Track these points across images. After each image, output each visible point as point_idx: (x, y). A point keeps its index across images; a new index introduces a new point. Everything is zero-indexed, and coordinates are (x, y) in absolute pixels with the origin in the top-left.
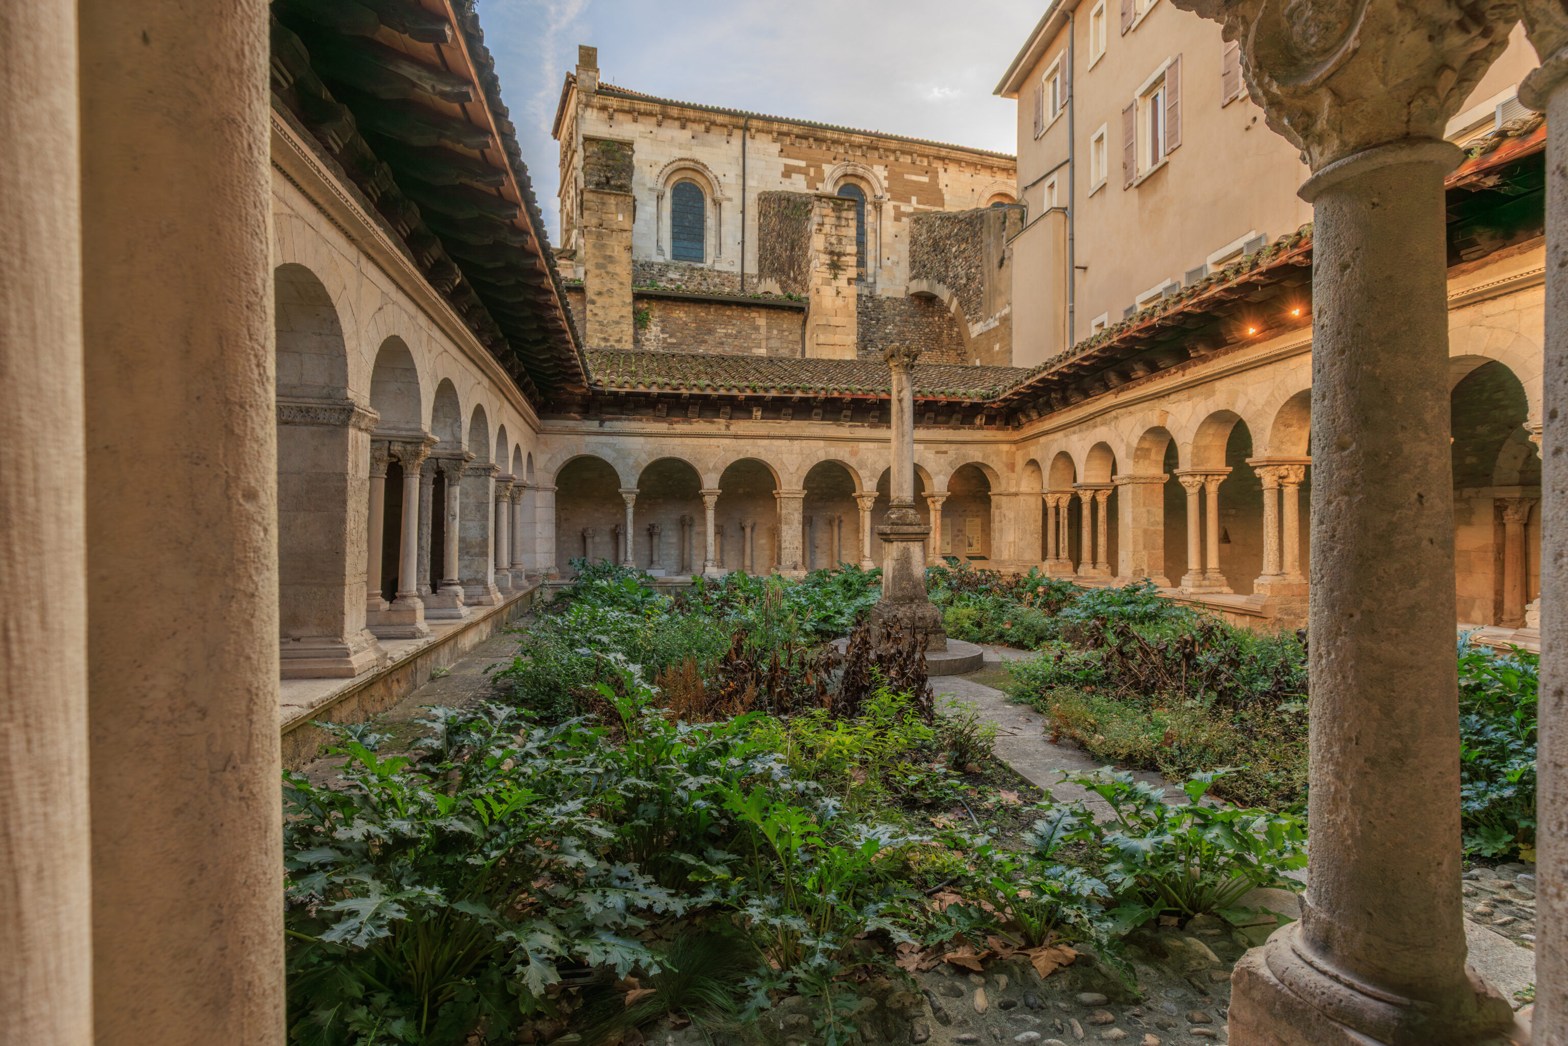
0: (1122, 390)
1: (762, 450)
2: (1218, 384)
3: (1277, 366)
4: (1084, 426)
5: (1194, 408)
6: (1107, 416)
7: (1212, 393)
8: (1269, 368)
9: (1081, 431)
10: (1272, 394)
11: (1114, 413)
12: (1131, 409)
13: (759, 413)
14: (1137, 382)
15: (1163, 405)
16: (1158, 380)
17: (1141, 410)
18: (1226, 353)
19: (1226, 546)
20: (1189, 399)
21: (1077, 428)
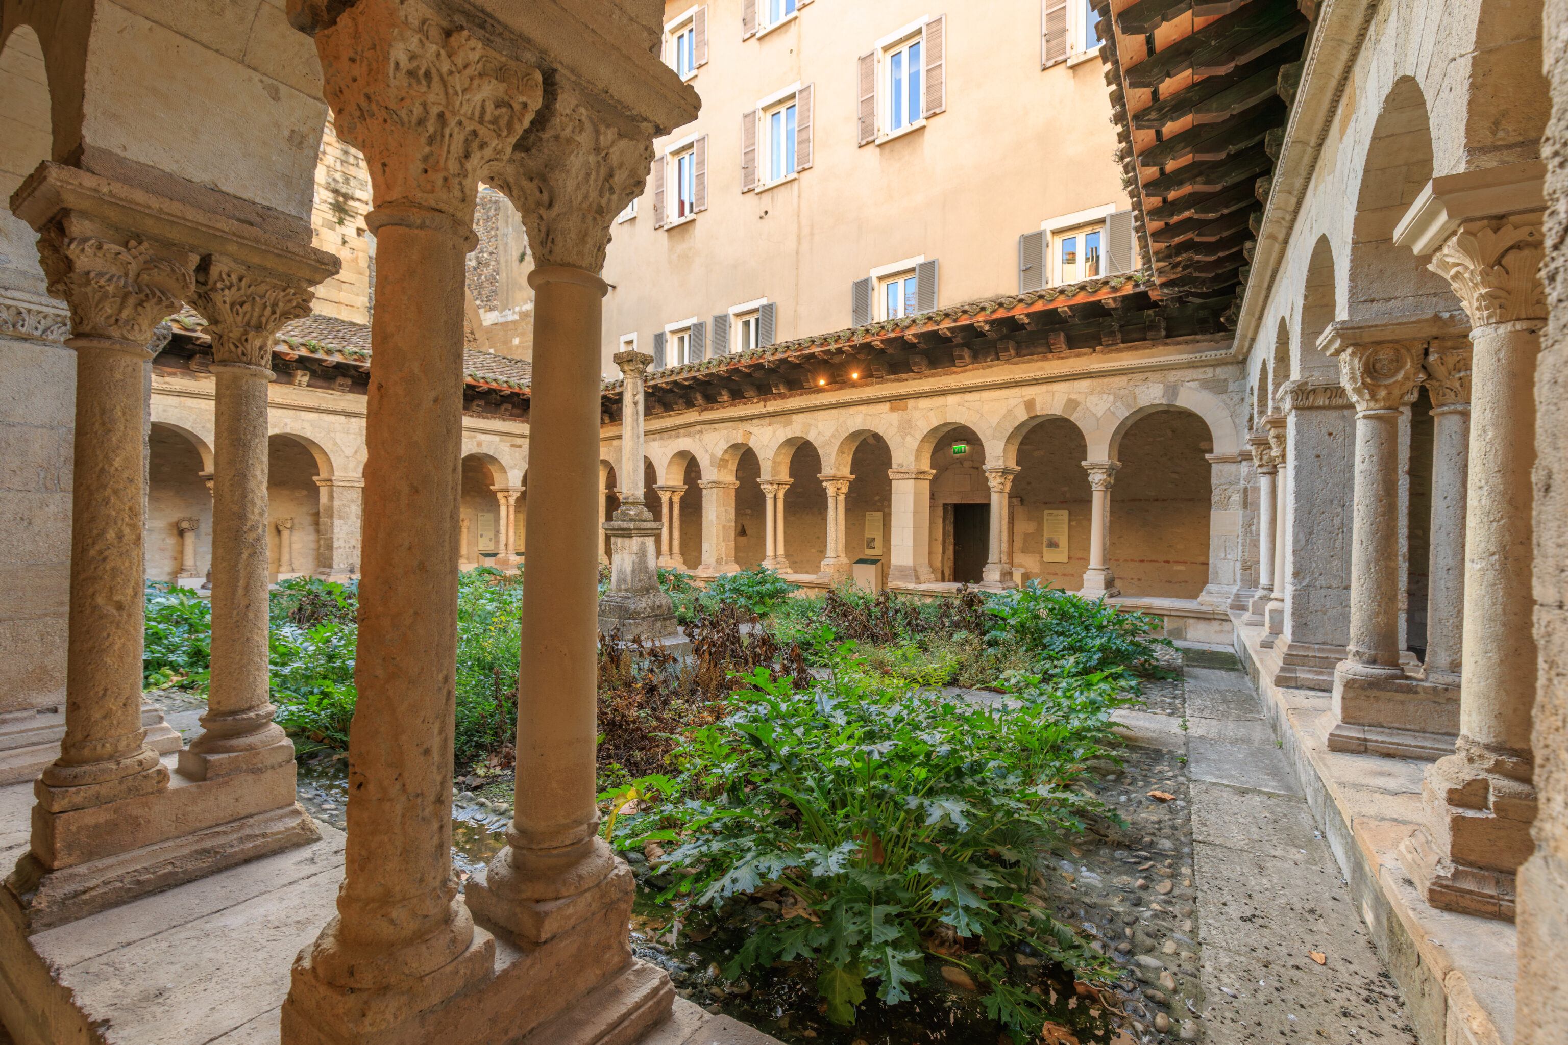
0: (706, 409)
1: (307, 426)
2: (794, 417)
3: (841, 410)
4: (665, 435)
5: (774, 432)
6: (691, 429)
7: (790, 423)
8: (834, 411)
9: (662, 439)
10: (837, 430)
11: (698, 428)
12: (716, 426)
13: (306, 379)
14: (723, 405)
15: (747, 426)
16: (741, 407)
17: (726, 428)
18: (801, 395)
19: (743, 539)
20: (770, 424)
21: (657, 436)
